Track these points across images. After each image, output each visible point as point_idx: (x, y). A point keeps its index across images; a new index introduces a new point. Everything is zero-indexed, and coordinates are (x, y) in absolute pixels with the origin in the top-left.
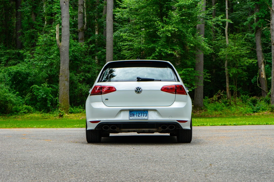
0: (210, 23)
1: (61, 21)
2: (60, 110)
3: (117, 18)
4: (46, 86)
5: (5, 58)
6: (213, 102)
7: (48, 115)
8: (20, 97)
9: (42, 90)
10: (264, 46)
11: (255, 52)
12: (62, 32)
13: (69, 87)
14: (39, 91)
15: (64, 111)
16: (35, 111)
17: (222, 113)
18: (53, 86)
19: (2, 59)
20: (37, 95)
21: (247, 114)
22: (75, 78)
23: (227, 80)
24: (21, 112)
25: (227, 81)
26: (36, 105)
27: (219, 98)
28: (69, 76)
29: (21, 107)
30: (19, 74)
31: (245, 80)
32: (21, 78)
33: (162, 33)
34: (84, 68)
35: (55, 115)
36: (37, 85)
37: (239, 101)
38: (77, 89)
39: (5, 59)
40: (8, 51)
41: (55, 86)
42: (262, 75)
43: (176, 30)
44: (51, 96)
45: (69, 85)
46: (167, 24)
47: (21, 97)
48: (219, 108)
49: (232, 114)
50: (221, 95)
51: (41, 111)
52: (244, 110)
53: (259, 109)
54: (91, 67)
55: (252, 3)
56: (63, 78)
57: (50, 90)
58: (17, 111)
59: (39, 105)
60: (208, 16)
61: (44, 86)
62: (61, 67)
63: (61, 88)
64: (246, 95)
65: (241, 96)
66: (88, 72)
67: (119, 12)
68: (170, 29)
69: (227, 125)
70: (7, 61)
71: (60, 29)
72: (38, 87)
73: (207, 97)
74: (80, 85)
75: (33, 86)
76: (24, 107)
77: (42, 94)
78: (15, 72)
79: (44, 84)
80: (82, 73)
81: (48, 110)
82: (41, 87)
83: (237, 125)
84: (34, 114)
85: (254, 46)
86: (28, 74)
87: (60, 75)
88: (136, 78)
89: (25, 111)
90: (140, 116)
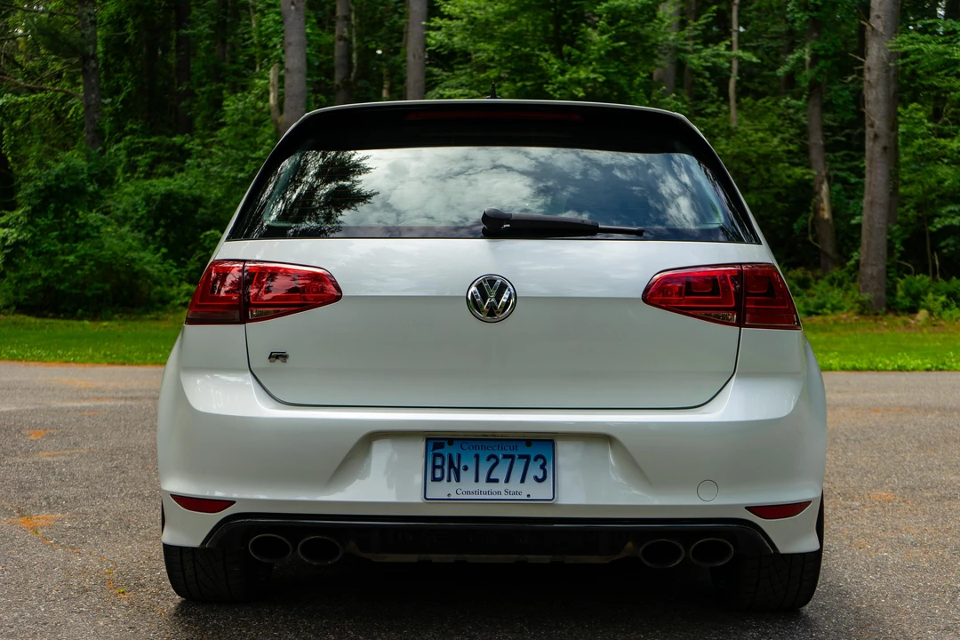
0: (695, 61)
1: (283, 56)
3: (434, 46)
5: (146, 158)
8: (171, 261)
10: (829, 134)
11: (805, 151)
12: (286, 85)
19: (138, 161)
24: (174, 305)
29: (174, 291)
30: (173, 198)
31: (780, 223)
32: (180, 211)
33: (559, 88)
39: (147, 160)
40: (154, 139)
42: (821, 212)
43: (600, 80)
46: (573, 64)
47: (173, 263)
53: (822, 306)
55: (802, 17)
58: (164, 301)
60: (691, 43)
67: (439, 28)
68: (583, 75)
70: (152, 166)
71: (281, 79)
75: (208, 233)
76: (183, 291)
78: (162, 195)
85: (804, 132)
86: (198, 201)
88: (479, 216)
89: (183, 301)
90: (502, 478)
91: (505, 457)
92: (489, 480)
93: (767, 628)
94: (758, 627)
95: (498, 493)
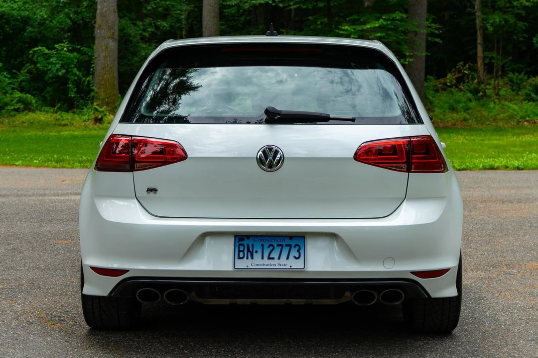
2: (97, 105)
4: (65, 49)
6: (445, 88)
7: (69, 118)
8: (5, 73)
9: (55, 59)
13: (117, 52)
14: (48, 61)
15: (105, 108)
16: (42, 107)
17: (468, 117)
18: (82, 49)
20: (44, 71)
21: (527, 121)
22: (132, 30)
23: (480, 40)
24: (8, 110)
25: (479, 42)
26: (45, 92)
27: (459, 80)
28: (116, 28)
29: (8, 98)
30: (6, 19)
31: (521, 39)
32: (11, 29)
34: (153, 8)
35: (84, 118)
36: (44, 48)
37: (505, 86)
38: (137, 57)
41: (85, 49)
44: (78, 73)
45: (118, 49)
47: (7, 75)
48: (461, 105)
49: (491, 120)
50: (464, 73)
51: (54, 106)
52: (519, 110)
54: (169, 4)
56: (103, 32)
57: (76, 58)
59: (51, 93)
61: (60, 48)
62: (99, 7)
63: (99, 56)
64: (520, 74)
65: (510, 75)
66: (164, 17)
69: (497, 168)
72: (47, 51)
73: (431, 77)
74: (144, 46)
75: (36, 49)
76: (15, 98)
77: (56, 69)
79: (60, 44)
80: (148, 20)
81: (70, 106)
82: (55, 52)
83: (522, 169)
84: (38, 112)
86: (26, 21)
87: (96, 26)
89: (16, 107)
90: (276, 257)
91: (278, 245)
92: (269, 258)
93: (429, 340)
94: (424, 340)
95: (274, 265)
